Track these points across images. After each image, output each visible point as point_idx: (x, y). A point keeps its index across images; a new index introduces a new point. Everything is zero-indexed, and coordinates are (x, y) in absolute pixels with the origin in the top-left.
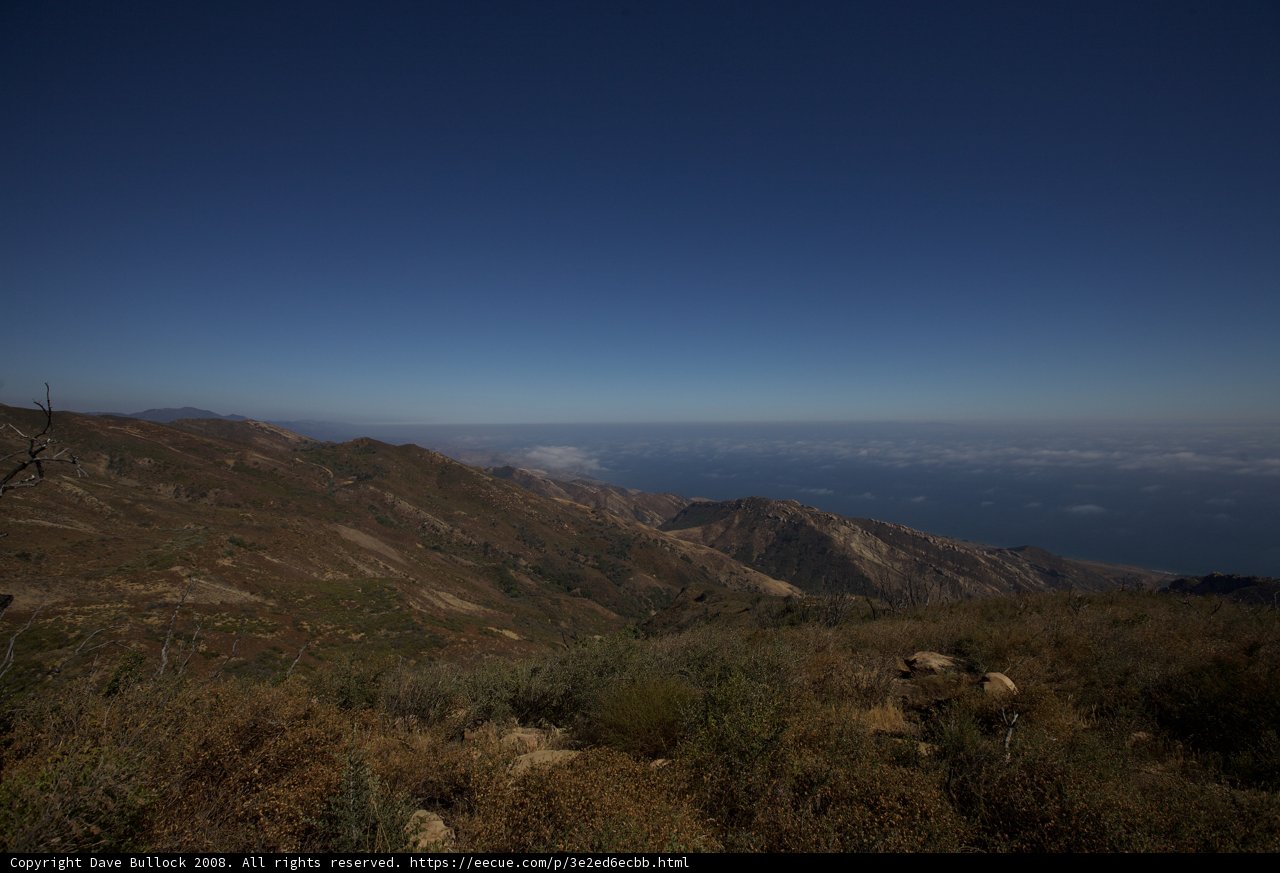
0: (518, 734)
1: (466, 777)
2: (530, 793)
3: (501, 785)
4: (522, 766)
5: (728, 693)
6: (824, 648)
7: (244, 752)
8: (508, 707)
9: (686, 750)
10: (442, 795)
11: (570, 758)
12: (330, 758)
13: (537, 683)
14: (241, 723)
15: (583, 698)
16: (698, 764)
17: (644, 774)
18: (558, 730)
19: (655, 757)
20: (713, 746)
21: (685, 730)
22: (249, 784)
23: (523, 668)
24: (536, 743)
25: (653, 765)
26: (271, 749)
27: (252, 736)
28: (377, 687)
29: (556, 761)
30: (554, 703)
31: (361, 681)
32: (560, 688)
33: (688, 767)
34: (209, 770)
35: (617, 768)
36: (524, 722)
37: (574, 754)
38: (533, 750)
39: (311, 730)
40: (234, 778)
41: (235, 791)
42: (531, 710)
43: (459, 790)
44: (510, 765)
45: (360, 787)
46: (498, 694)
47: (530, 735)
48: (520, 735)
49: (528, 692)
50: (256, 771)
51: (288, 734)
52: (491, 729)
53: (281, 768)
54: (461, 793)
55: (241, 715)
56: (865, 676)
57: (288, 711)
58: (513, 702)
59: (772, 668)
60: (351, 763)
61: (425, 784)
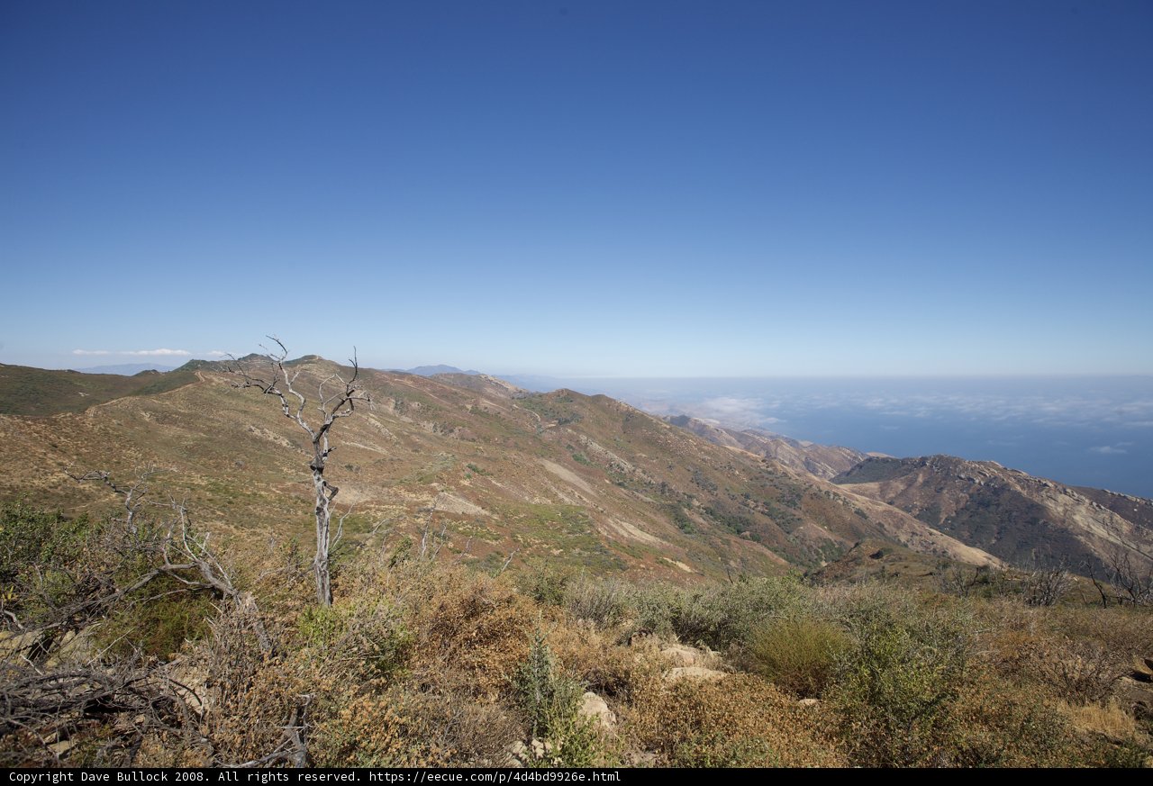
0: (676, 649)
1: (627, 673)
2: (680, 699)
3: (656, 686)
4: (675, 675)
5: (888, 648)
6: (1022, 626)
7: (467, 618)
8: (669, 624)
9: (835, 694)
10: (607, 683)
11: (719, 677)
12: (524, 636)
13: (697, 608)
14: (465, 596)
15: (737, 627)
16: (847, 711)
17: (790, 707)
18: (712, 653)
19: (803, 694)
20: (865, 697)
21: (838, 675)
22: (470, 643)
23: (686, 595)
24: (692, 660)
25: (802, 701)
26: (485, 620)
27: (473, 609)
28: (564, 589)
29: (707, 678)
30: (712, 628)
31: (551, 582)
32: (718, 617)
33: (836, 711)
34: (444, 628)
35: (763, 694)
36: (683, 640)
37: (723, 675)
38: (689, 665)
39: (512, 612)
40: (460, 637)
41: (461, 645)
42: (690, 631)
43: (622, 683)
44: (666, 672)
45: (543, 663)
46: (660, 611)
47: (688, 653)
48: (679, 650)
49: (688, 615)
50: (474, 634)
51: (496, 612)
52: (653, 640)
53: (490, 636)
54: (622, 686)
55: (466, 591)
56: (1077, 666)
57: (496, 594)
58: (675, 621)
59: (947, 634)
60: (536, 640)
61: (595, 673)
